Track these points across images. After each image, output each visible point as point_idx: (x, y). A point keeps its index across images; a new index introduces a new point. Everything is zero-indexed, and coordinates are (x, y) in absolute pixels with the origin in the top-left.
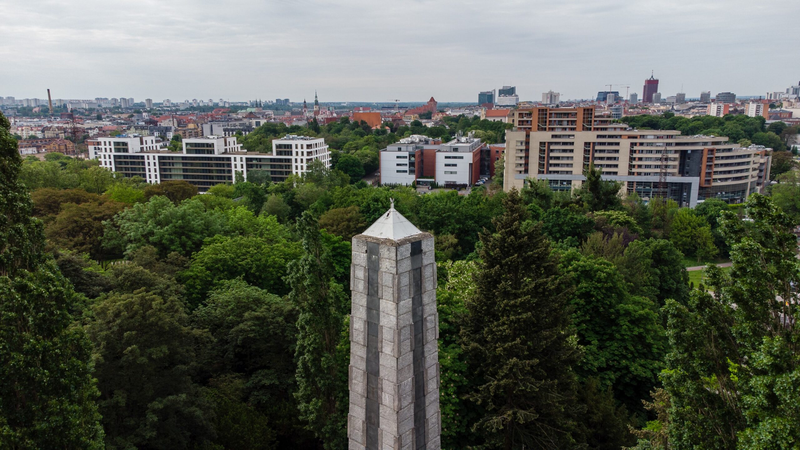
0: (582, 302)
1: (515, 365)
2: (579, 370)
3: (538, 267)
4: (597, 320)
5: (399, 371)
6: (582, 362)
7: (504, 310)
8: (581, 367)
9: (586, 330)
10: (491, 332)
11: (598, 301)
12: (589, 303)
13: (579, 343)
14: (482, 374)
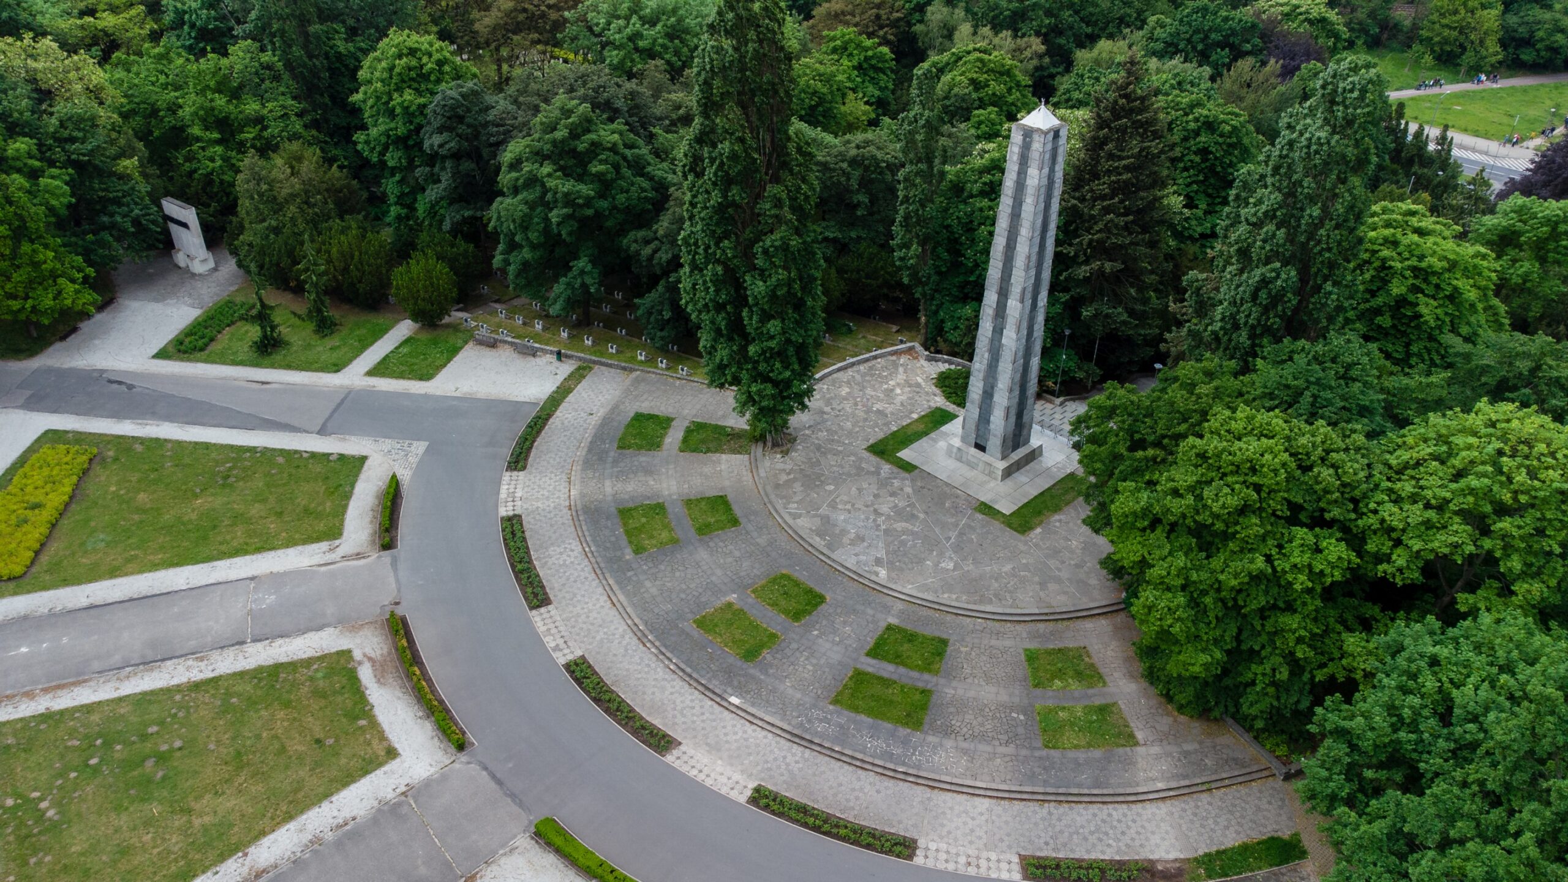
0: (1197, 159)
1: (1112, 220)
2: (1179, 235)
3: (1146, 131)
4: (1212, 181)
5: (1035, 214)
6: (1184, 227)
7: (1108, 171)
8: (1181, 233)
9: (1196, 192)
10: (1092, 191)
11: (1216, 158)
12: (1205, 160)
13: (1185, 206)
14: (1076, 229)
